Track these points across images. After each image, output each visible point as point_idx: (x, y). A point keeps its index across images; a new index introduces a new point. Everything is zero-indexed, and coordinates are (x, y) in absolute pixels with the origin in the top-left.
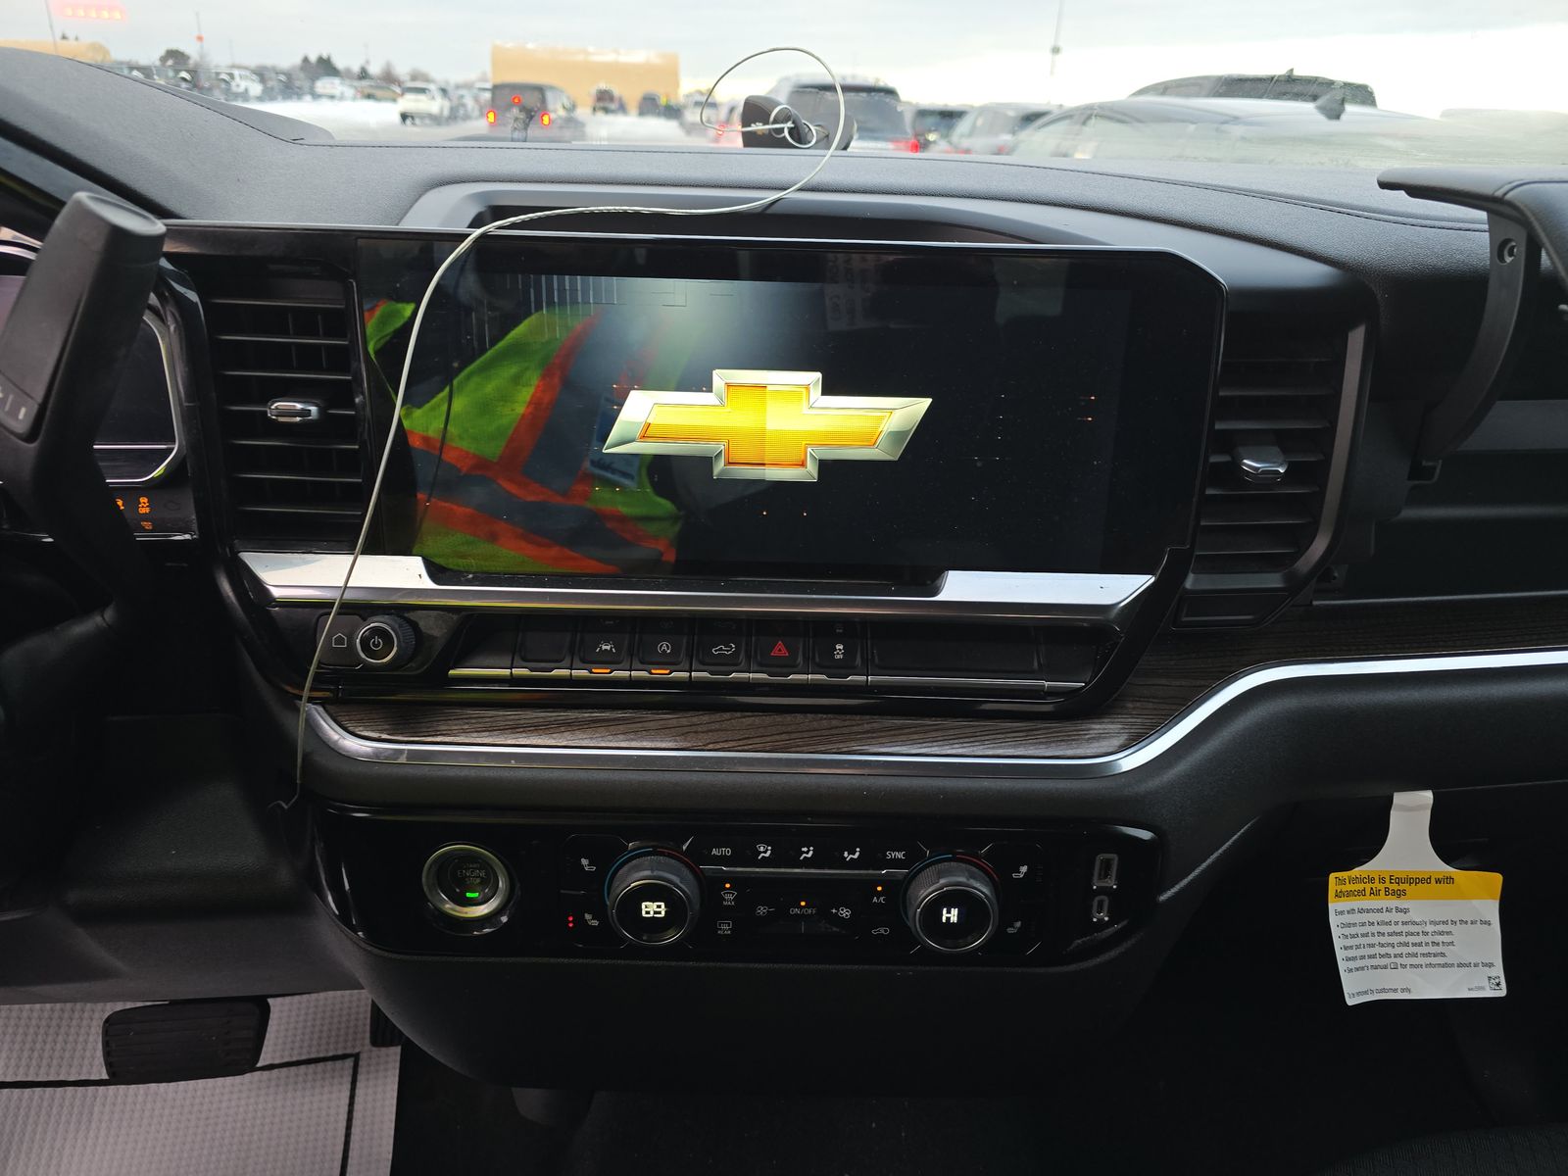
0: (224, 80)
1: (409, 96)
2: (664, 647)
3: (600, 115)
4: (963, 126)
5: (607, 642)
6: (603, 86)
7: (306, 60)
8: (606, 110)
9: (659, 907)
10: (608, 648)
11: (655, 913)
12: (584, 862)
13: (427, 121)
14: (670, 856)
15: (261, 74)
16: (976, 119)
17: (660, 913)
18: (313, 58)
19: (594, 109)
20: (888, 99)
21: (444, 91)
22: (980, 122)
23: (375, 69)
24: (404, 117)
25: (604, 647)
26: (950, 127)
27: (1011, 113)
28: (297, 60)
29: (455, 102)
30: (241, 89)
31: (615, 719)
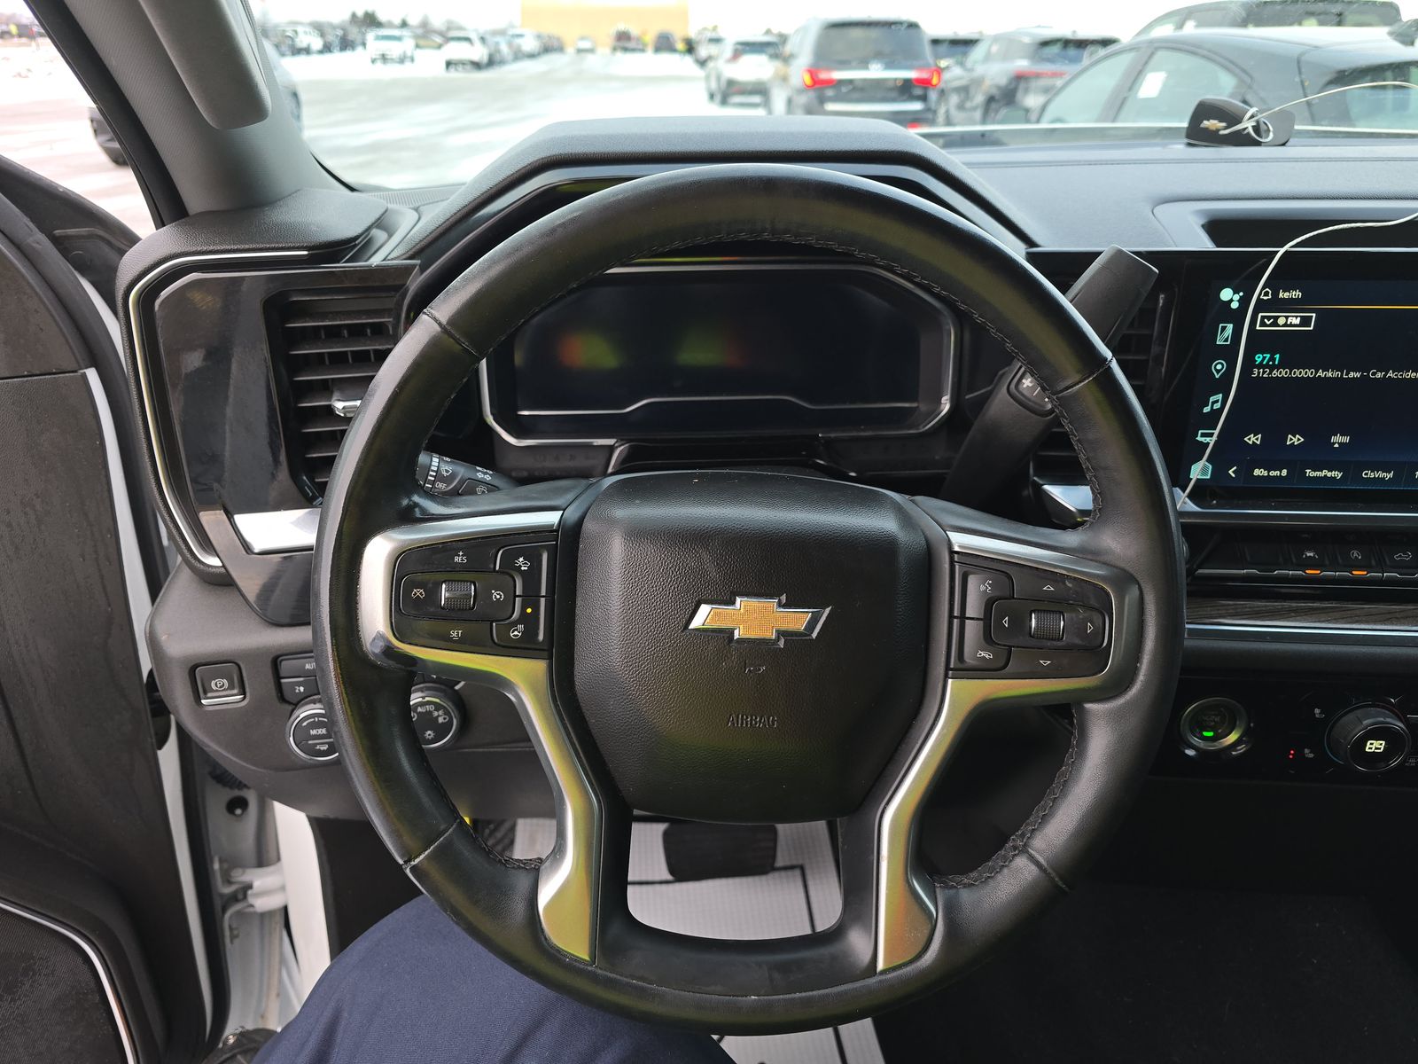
0: (290, 37)
1: (453, 44)
2: (1355, 555)
3: (619, 54)
4: (977, 53)
5: (1310, 550)
6: (622, 27)
7: (354, 16)
8: (626, 49)
9: (1381, 744)
10: (1312, 554)
11: (1376, 748)
12: (1317, 711)
13: (468, 67)
14: (1383, 707)
15: (320, 28)
16: (990, 46)
17: (1380, 749)
18: (360, 13)
19: (615, 49)
20: (912, 31)
21: (483, 39)
22: (995, 49)
23: (414, 21)
24: (448, 64)
25: (1308, 555)
26: (965, 54)
27: (1027, 40)
28: (347, 16)
29: (493, 48)
30: (304, 45)
31: (1323, 608)
